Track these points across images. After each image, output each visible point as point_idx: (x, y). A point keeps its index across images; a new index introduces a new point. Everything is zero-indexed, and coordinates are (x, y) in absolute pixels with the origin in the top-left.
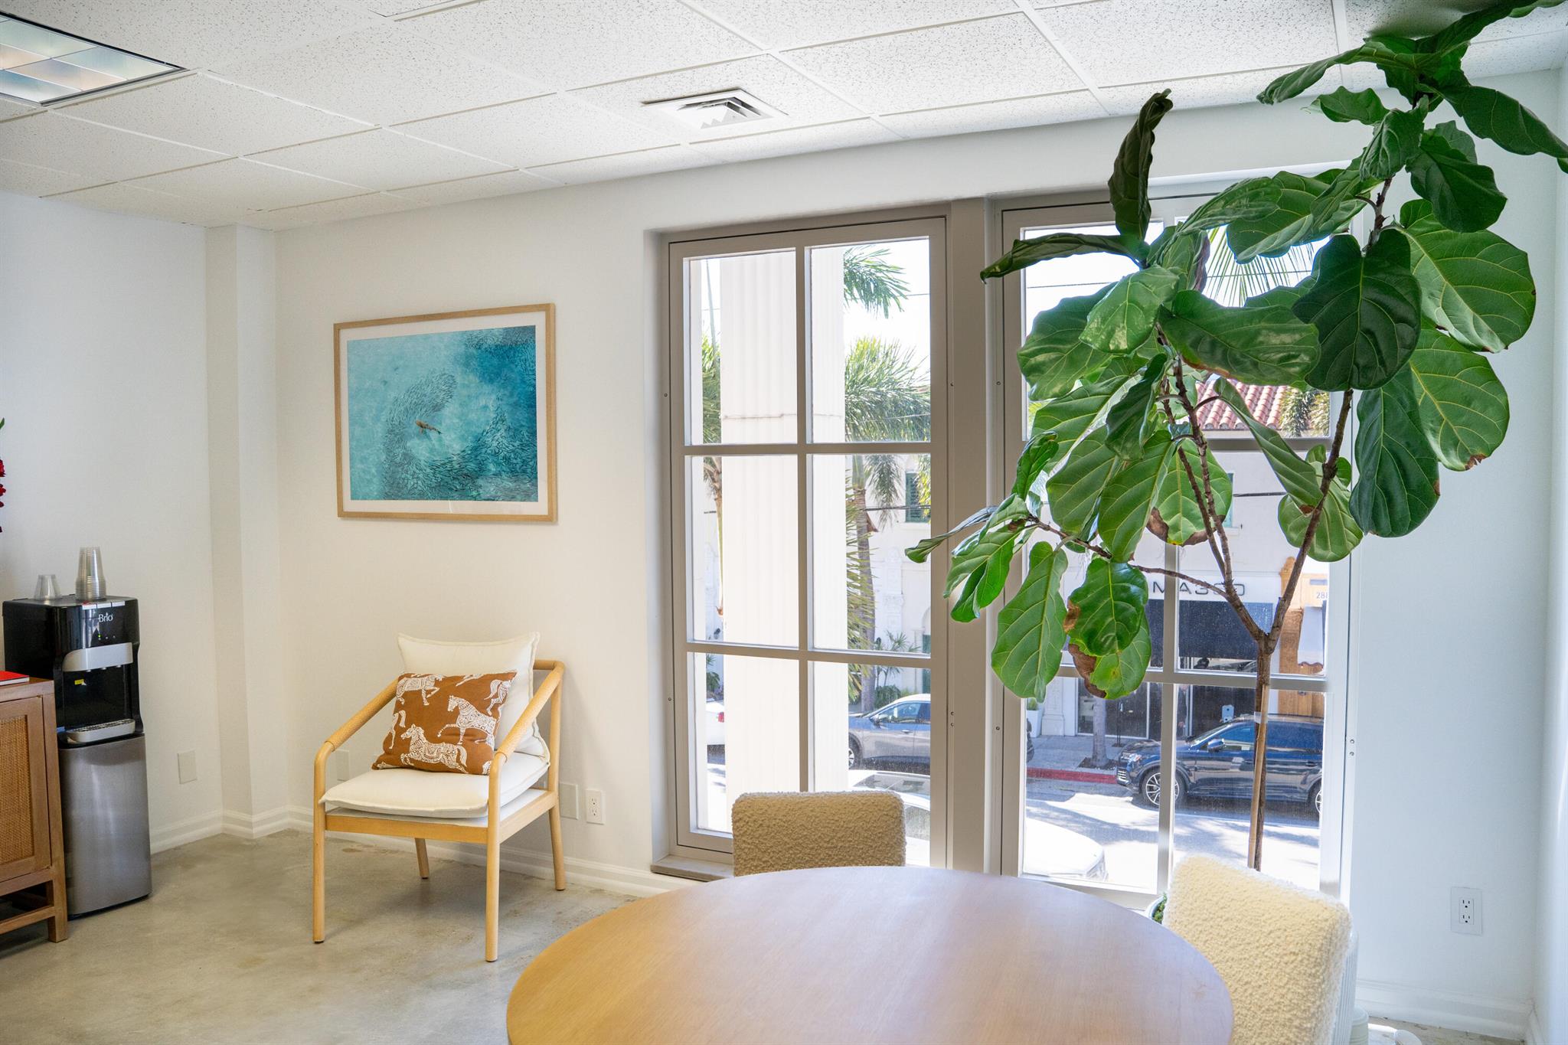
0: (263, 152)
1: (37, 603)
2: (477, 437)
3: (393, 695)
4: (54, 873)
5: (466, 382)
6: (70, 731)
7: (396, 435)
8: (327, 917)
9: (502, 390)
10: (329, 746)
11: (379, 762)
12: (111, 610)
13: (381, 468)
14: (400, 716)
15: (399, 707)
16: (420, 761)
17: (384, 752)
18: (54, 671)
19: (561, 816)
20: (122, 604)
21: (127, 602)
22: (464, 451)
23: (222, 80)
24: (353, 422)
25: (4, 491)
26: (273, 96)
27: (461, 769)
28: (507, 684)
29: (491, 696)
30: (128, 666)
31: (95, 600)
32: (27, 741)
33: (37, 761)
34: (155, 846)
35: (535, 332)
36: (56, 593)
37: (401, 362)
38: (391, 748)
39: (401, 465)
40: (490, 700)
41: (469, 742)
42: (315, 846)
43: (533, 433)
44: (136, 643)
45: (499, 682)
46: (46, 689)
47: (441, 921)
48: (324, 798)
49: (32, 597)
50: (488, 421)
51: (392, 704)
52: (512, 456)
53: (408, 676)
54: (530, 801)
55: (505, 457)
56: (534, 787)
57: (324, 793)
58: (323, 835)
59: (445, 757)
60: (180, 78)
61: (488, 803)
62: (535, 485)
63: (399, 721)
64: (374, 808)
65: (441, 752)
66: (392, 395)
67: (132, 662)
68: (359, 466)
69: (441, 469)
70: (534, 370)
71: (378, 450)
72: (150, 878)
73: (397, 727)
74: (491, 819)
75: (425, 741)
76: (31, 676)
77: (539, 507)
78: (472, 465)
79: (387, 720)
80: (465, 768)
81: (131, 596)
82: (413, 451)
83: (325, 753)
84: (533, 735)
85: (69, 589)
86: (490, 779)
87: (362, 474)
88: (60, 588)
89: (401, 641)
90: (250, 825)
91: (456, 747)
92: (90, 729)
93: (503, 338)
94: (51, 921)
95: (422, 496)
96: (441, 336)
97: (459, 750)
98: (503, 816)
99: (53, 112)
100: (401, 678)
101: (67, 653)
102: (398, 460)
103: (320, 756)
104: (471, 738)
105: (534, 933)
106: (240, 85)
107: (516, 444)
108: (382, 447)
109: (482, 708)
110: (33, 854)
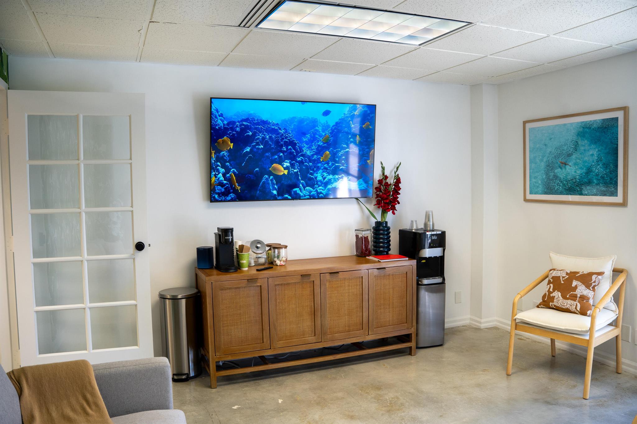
0: (498, 53)
1: (410, 231)
2: (588, 168)
3: (547, 277)
4: (412, 331)
5: (583, 144)
6: (420, 279)
7: (550, 167)
8: (513, 365)
9: (601, 147)
10: (519, 296)
11: (540, 304)
12: (436, 235)
13: (543, 181)
14: (550, 287)
15: (549, 283)
16: (559, 307)
17: (542, 301)
18: (416, 256)
19: (622, 340)
20: (440, 233)
21: (442, 232)
22: (582, 174)
23: (486, 25)
24: (531, 162)
25: (401, 189)
26: (506, 28)
27: (577, 312)
28: (600, 277)
29: (592, 282)
30: (441, 257)
31: (430, 231)
32: (407, 281)
33: (409, 289)
34: (447, 326)
35: (618, 120)
36: (417, 227)
37: (553, 136)
38: (546, 299)
39: (552, 180)
40: (592, 283)
41: (581, 301)
42: (511, 336)
43: (616, 166)
44: (444, 248)
45: (596, 276)
46: (414, 262)
47: (561, 376)
48: (516, 317)
49: (408, 228)
50: (594, 161)
51: (546, 281)
52: (605, 176)
53: (554, 270)
54: (608, 330)
55: (602, 177)
56: (610, 324)
57: (516, 315)
58: (514, 332)
59: (570, 306)
60: (470, 27)
61: (590, 329)
62: (617, 189)
63: (550, 289)
64: (537, 324)
65: (568, 304)
66: (549, 150)
67: (442, 255)
68: (534, 180)
69: (571, 182)
70: (618, 137)
71: (542, 174)
72: (444, 338)
73: (549, 291)
74: (591, 336)
75: (561, 298)
76: (409, 257)
77: (619, 199)
78: (586, 180)
79: (544, 288)
80: (579, 312)
81: (444, 230)
82: (558, 174)
83: (518, 299)
84: (611, 301)
85: (421, 226)
86: (592, 318)
87: (535, 184)
88: (418, 225)
89: (551, 254)
90: (480, 323)
91: (575, 303)
92: (427, 279)
93: (602, 124)
94: (411, 348)
95: (561, 193)
96: (572, 124)
97: (576, 304)
98: (596, 335)
99: (423, 47)
100: (551, 270)
101: (420, 250)
102: (551, 178)
103: (516, 299)
104: (582, 299)
105: (607, 391)
106: (493, 26)
107: (607, 171)
108: (544, 172)
109: (588, 286)
110: (406, 323)
